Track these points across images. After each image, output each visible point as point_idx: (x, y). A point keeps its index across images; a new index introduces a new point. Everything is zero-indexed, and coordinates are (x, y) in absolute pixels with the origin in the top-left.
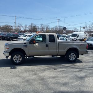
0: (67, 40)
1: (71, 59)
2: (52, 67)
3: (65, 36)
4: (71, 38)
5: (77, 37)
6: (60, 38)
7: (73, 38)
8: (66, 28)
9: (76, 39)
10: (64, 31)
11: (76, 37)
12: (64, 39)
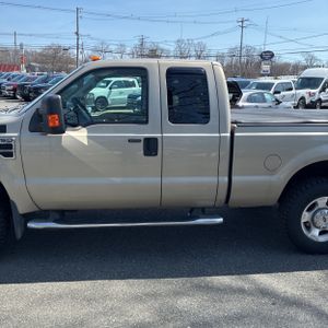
0: (278, 102)
1: (316, 232)
2: (184, 303)
3: (267, 86)
4: (293, 92)
5: (323, 90)
6: (246, 93)
7: (303, 92)
8: (273, 55)
9: (316, 98)
10: (266, 67)
11: (316, 91)
12: (264, 101)
